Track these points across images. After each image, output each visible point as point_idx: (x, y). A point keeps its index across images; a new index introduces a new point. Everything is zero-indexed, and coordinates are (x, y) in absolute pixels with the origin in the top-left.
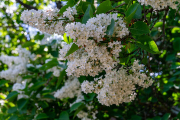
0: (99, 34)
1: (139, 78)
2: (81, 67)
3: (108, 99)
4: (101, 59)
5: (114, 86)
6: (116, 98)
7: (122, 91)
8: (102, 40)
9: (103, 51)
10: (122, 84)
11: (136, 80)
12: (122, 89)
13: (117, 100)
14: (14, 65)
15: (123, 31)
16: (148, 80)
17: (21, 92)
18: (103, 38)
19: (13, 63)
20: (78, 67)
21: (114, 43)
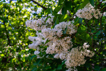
0: (59, 33)
1: (86, 52)
2: (53, 49)
3: (71, 64)
4: (62, 45)
5: (73, 57)
6: (74, 63)
7: (78, 59)
8: (61, 36)
9: (63, 41)
10: (77, 56)
11: (85, 53)
12: (78, 58)
13: (75, 64)
14: (35, 41)
15: (72, 31)
16: (92, 53)
17: (38, 55)
18: (61, 35)
19: (35, 40)
20: (51, 50)
21: (67, 38)
